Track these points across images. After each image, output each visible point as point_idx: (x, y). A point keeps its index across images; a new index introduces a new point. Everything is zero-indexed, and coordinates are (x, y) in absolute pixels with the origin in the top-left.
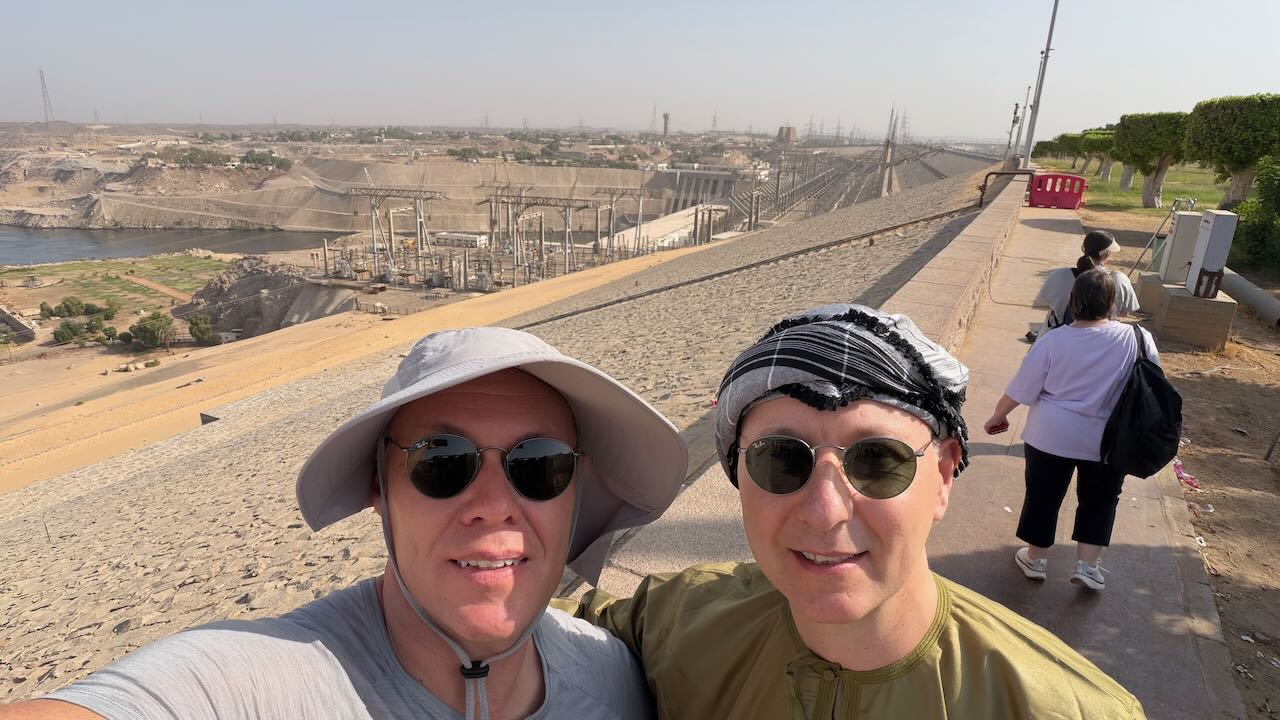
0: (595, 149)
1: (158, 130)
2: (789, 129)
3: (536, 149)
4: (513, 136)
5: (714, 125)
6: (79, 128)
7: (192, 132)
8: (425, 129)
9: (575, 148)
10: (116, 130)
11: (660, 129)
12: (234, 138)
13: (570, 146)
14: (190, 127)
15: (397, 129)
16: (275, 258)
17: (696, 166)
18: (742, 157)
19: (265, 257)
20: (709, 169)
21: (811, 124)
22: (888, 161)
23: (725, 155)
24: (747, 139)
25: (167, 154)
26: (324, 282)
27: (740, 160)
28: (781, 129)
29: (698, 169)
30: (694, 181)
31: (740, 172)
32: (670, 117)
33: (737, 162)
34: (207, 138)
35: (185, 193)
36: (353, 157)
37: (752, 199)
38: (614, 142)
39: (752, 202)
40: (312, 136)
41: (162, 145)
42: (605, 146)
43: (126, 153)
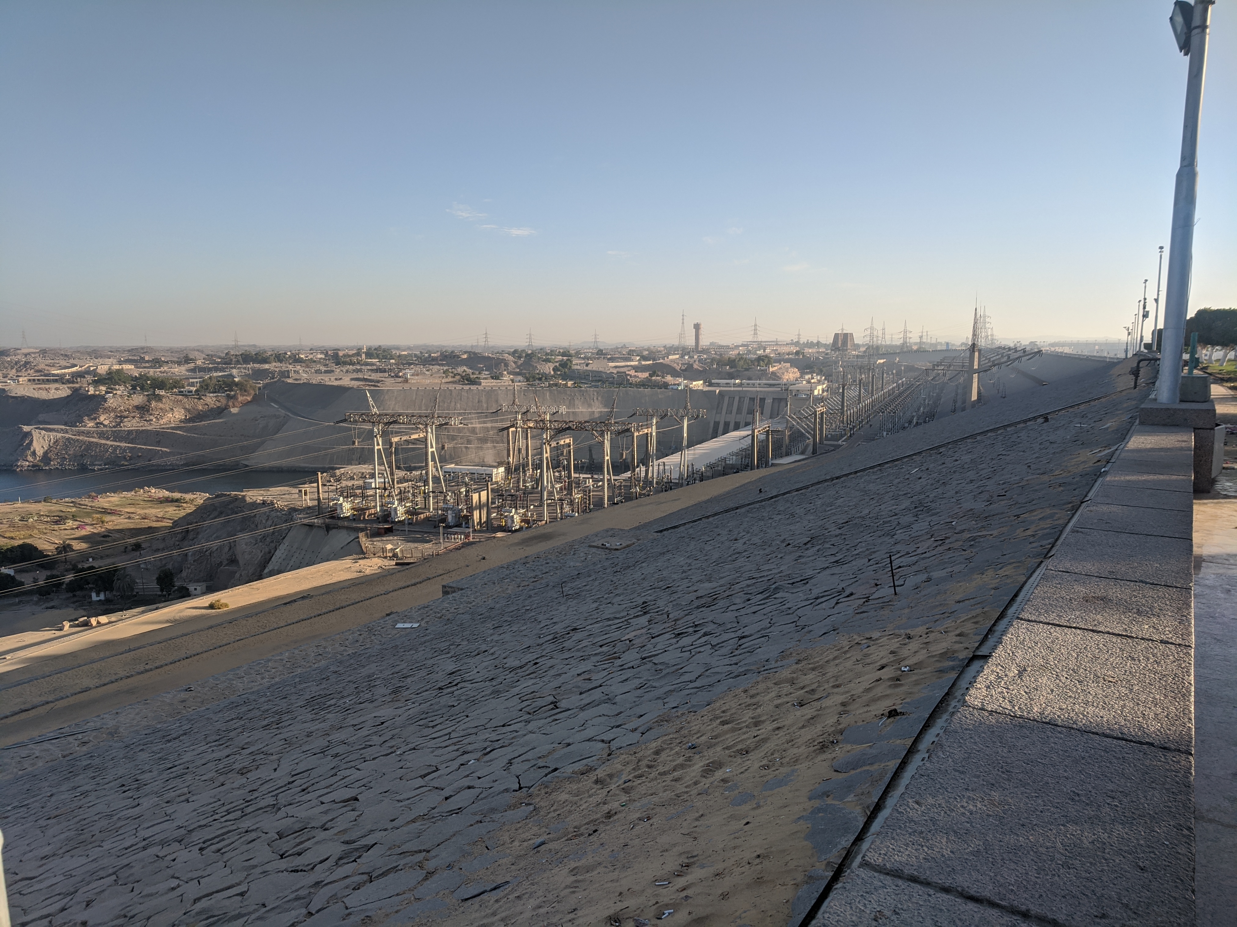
0: (616, 367)
1: (95, 353)
2: (846, 335)
3: (548, 371)
4: (516, 355)
5: (755, 334)
7: (137, 355)
8: (409, 349)
9: (595, 366)
10: (43, 354)
11: (690, 342)
12: (186, 360)
13: (587, 365)
14: (134, 350)
15: (379, 349)
16: (254, 495)
17: (738, 382)
18: (791, 370)
19: (240, 495)
20: (754, 385)
21: (872, 328)
22: (976, 367)
23: (771, 369)
24: (794, 349)
25: (111, 379)
26: (317, 522)
27: (791, 374)
28: (836, 336)
29: (740, 386)
30: (737, 399)
31: (791, 388)
32: (702, 326)
33: (786, 376)
34: (155, 363)
35: (132, 424)
36: (330, 380)
37: (816, 416)
38: (638, 358)
39: (815, 420)
40: (279, 357)
41: (103, 369)
42: (629, 363)
43: (60, 380)
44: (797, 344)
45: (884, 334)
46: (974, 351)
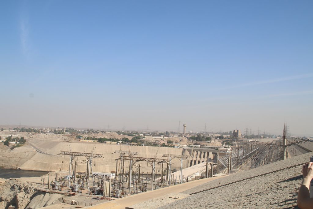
0: (155, 139)
2: (237, 131)
4: (119, 133)
9: (147, 138)
11: (182, 131)
13: (145, 138)
17: (199, 146)
18: (219, 143)
20: (205, 147)
22: (285, 144)
23: (211, 142)
28: (234, 131)
29: (200, 147)
30: (199, 152)
31: (219, 149)
32: (186, 126)
33: (217, 145)
37: (229, 159)
38: (163, 136)
39: (229, 161)
42: (160, 138)
44: (220, 133)
45: (251, 131)
46: (285, 139)
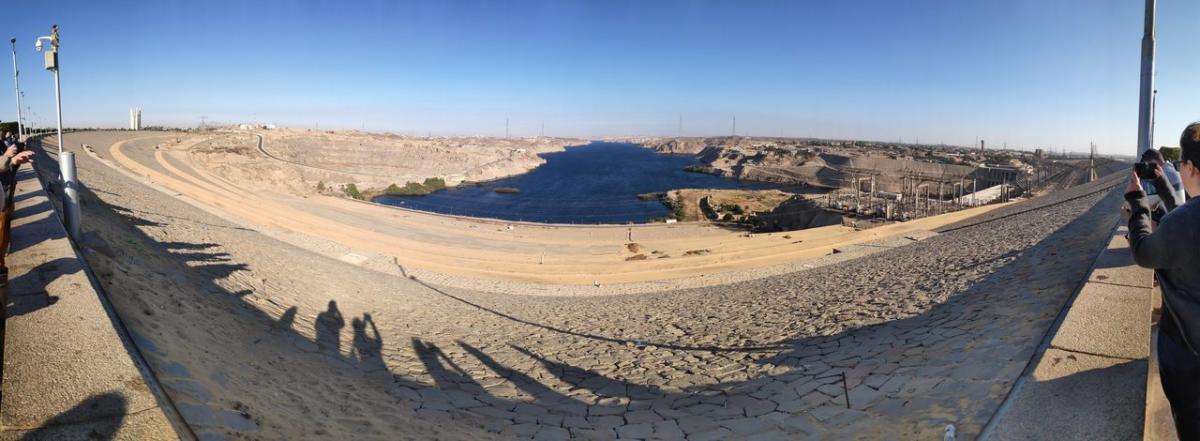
1: (767, 139)
3: (923, 154)
4: (912, 147)
6: (741, 138)
7: (779, 141)
8: (872, 143)
9: (941, 155)
10: (752, 139)
12: (794, 143)
13: (938, 154)
14: (778, 139)
15: (860, 142)
16: (808, 196)
18: (1019, 162)
19: (804, 195)
20: (1004, 167)
24: (1020, 154)
25: (770, 149)
26: (828, 209)
34: (784, 144)
35: (773, 166)
36: (841, 154)
40: (824, 144)
41: (767, 146)
43: (755, 148)
